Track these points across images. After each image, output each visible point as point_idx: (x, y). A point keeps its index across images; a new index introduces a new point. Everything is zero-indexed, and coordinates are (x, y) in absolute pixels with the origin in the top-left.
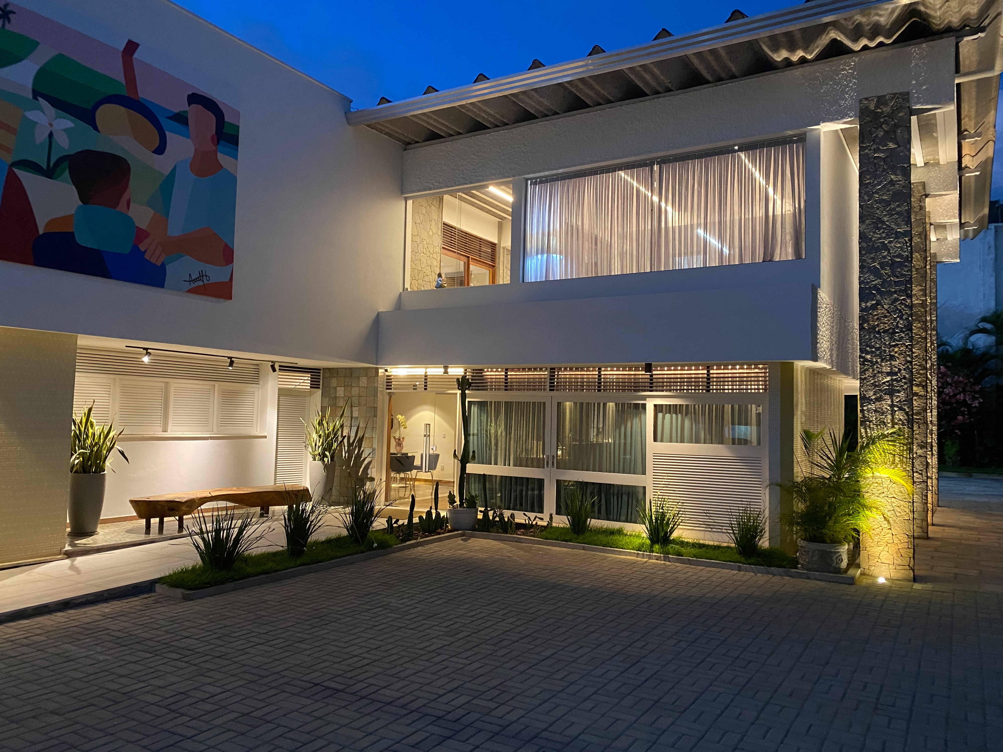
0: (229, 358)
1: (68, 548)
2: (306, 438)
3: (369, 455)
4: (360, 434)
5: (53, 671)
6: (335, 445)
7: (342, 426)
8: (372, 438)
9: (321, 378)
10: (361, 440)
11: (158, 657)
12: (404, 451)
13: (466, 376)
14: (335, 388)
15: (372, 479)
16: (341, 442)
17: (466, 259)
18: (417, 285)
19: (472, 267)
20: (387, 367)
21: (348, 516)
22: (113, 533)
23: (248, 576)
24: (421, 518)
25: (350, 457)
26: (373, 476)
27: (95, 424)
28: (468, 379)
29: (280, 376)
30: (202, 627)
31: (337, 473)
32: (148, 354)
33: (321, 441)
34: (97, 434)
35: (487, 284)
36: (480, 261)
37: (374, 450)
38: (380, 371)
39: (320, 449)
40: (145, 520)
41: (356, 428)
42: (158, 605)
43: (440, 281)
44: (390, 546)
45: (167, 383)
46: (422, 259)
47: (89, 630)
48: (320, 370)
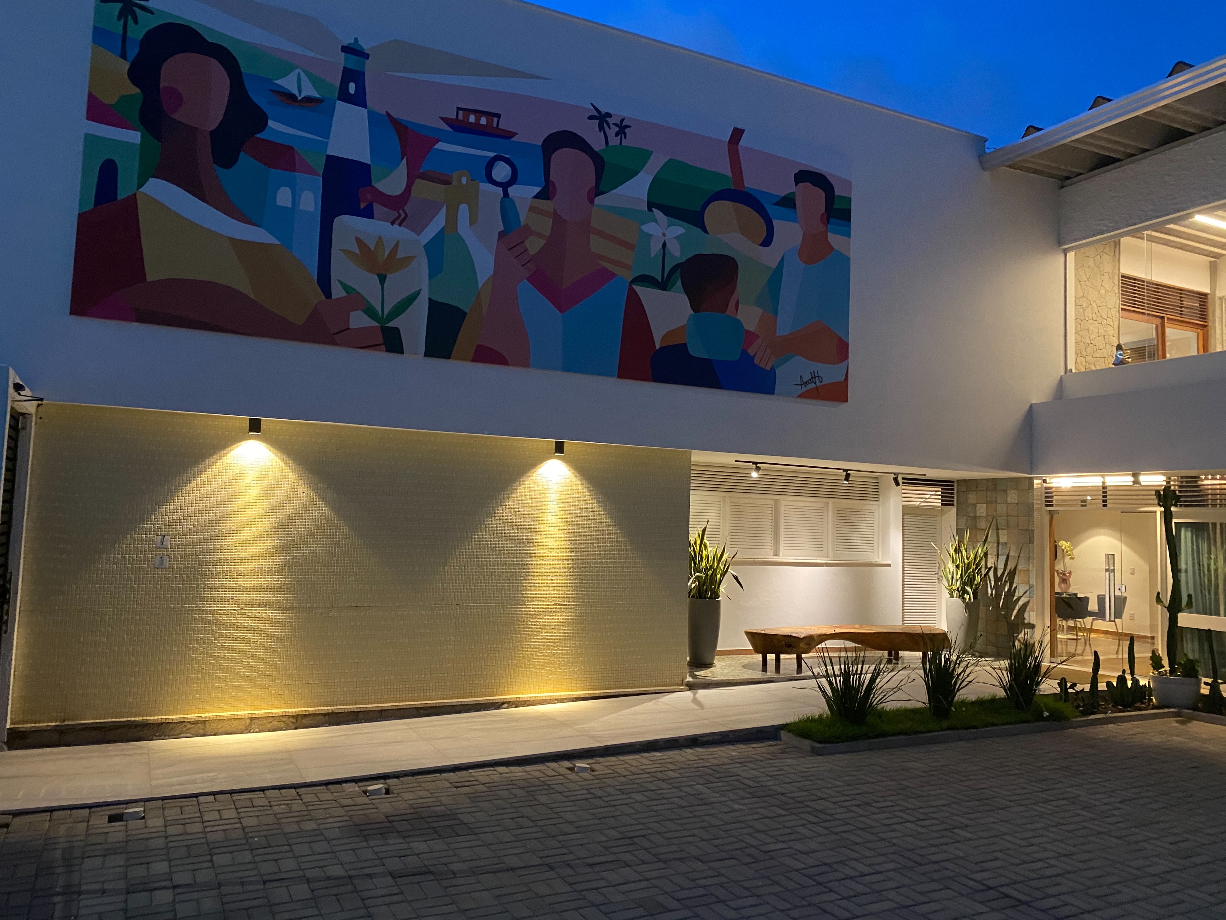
0: (844, 470)
1: (689, 679)
2: (939, 568)
3: (1025, 593)
4: (1011, 566)
5: (691, 812)
6: (978, 579)
7: (986, 555)
8: (1028, 570)
9: (955, 492)
10: (1012, 574)
11: (794, 817)
12: (1071, 590)
13: (1170, 487)
14: (975, 505)
15: (1032, 626)
16: (985, 575)
17: (1159, 321)
18: (1084, 364)
19: (1168, 331)
20: (1045, 477)
21: (1004, 672)
22: (729, 667)
23: (884, 735)
24: (1109, 684)
25: (998, 596)
26: (1031, 622)
27: (708, 545)
28: (1174, 491)
29: (903, 491)
30: (837, 789)
31: (982, 614)
32: (758, 469)
33: (960, 572)
34: (711, 556)
35: (1194, 353)
36: (1182, 321)
37: (1031, 587)
38: (1036, 482)
39: (958, 583)
40: (761, 655)
41: (1005, 557)
42: (785, 755)
43: (1120, 355)
44: (1066, 719)
45: (776, 501)
46: (1091, 327)
47: (719, 773)
48: (953, 482)
